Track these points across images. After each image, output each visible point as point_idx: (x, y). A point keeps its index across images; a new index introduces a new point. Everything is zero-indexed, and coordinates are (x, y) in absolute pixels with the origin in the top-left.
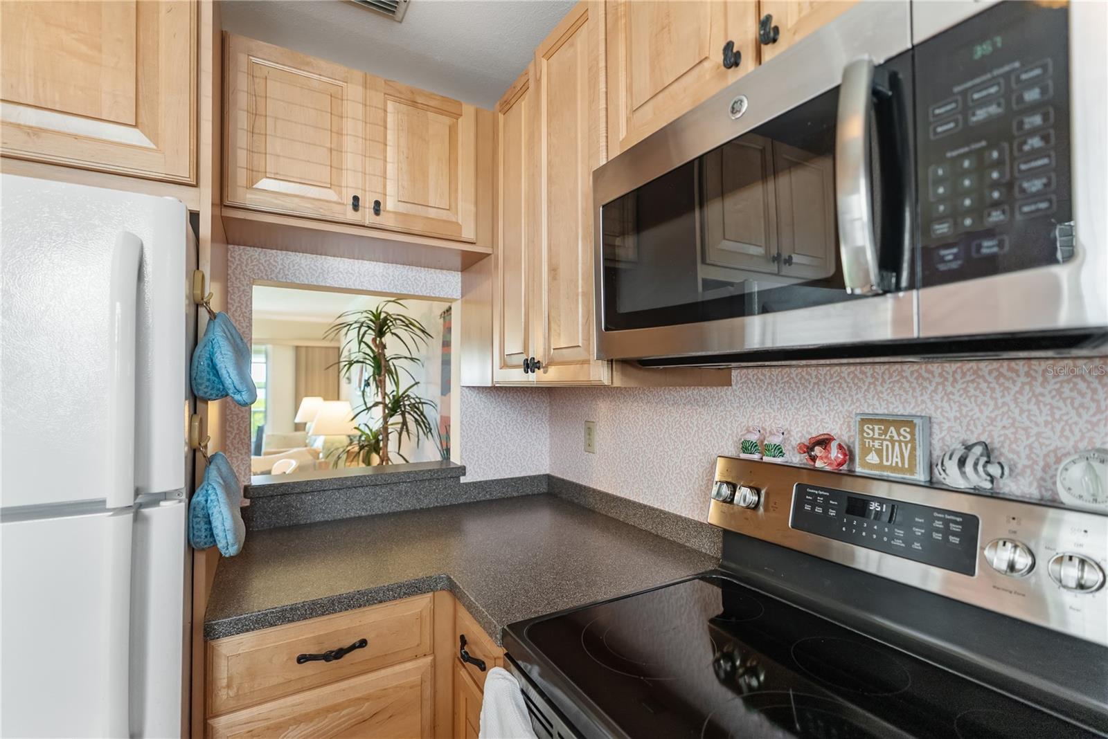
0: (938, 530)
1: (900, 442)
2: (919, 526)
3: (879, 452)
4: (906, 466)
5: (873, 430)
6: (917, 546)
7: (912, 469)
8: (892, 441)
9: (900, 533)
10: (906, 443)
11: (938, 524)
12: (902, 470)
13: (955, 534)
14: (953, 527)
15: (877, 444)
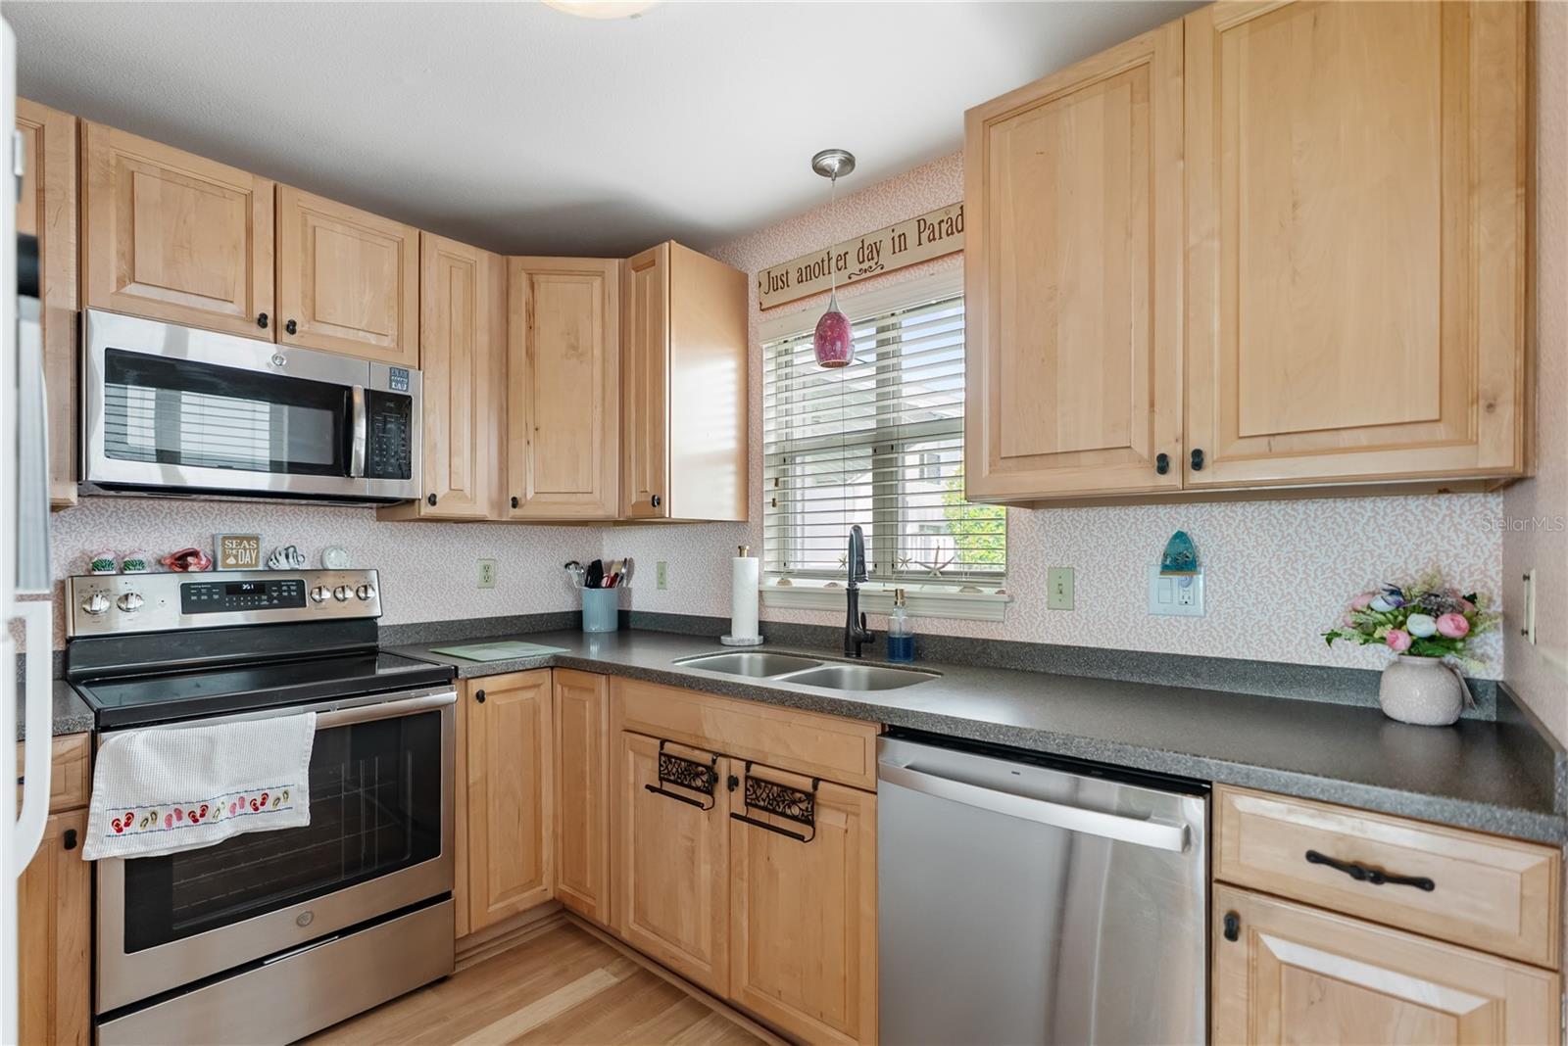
0: (285, 591)
1: (250, 549)
2: (275, 591)
3: (236, 557)
4: (254, 562)
5: (232, 543)
6: (275, 602)
7: (256, 565)
8: (245, 550)
9: (265, 597)
10: (254, 550)
11: (285, 588)
12: (252, 566)
13: (294, 591)
14: (293, 588)
15: (234, 552)
